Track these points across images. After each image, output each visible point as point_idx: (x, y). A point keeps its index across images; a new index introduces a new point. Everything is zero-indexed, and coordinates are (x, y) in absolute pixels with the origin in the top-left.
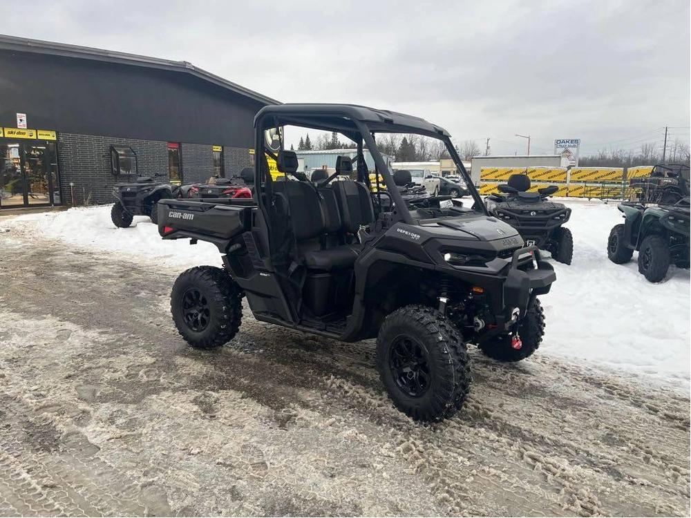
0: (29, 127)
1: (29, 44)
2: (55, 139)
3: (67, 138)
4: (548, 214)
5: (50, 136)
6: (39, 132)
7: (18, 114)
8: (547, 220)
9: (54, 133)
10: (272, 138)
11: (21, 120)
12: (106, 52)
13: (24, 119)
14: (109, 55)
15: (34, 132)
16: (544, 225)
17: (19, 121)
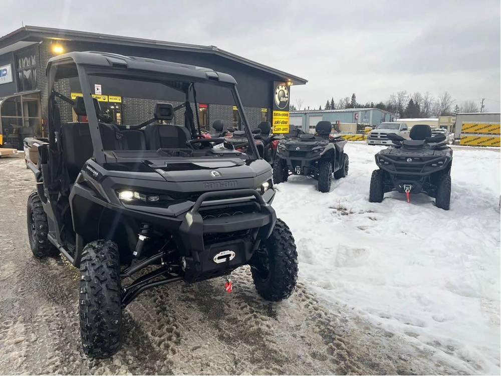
0: (103, 93)
1: (100, 37)
2: (120, 101)
3: (129, 101)
4: (423, 161)
5: (118, 100)
6: (110, 97)
7: (95, 85)
8: (422, 166)
9: (120, 98)
10: (280, 100)
11: (98, 89)
12: (155, 42)
13: (100, 88)
14: (157, 44)
15: (106, 97)
16: (418, 171)
17: (96, 90)
